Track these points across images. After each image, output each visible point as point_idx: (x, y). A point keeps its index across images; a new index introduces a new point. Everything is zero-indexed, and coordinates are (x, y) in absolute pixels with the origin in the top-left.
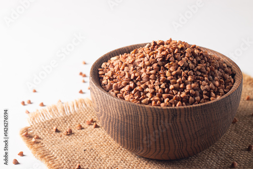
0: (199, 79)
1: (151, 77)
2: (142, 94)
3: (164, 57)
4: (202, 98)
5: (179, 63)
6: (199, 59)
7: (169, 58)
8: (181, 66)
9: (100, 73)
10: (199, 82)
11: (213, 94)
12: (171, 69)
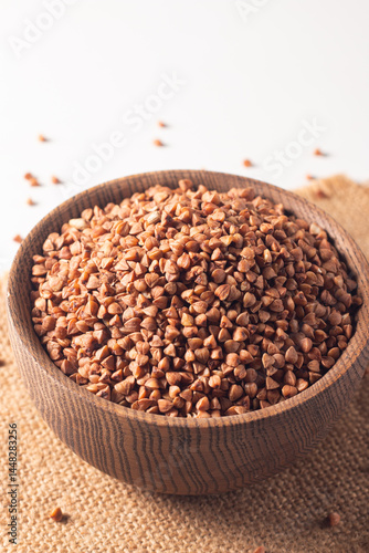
0: (262, 334)
1: (145, 323)
2: (119, 363)
3: (181, 273)
4: (261, 385)
5: (218, 291)
6: (272, 273)
7: (195, 277)
8: (222, 299)
9: (37, 270)
10: (260, 343)
11: (291, 378)
12: (197, 307)
